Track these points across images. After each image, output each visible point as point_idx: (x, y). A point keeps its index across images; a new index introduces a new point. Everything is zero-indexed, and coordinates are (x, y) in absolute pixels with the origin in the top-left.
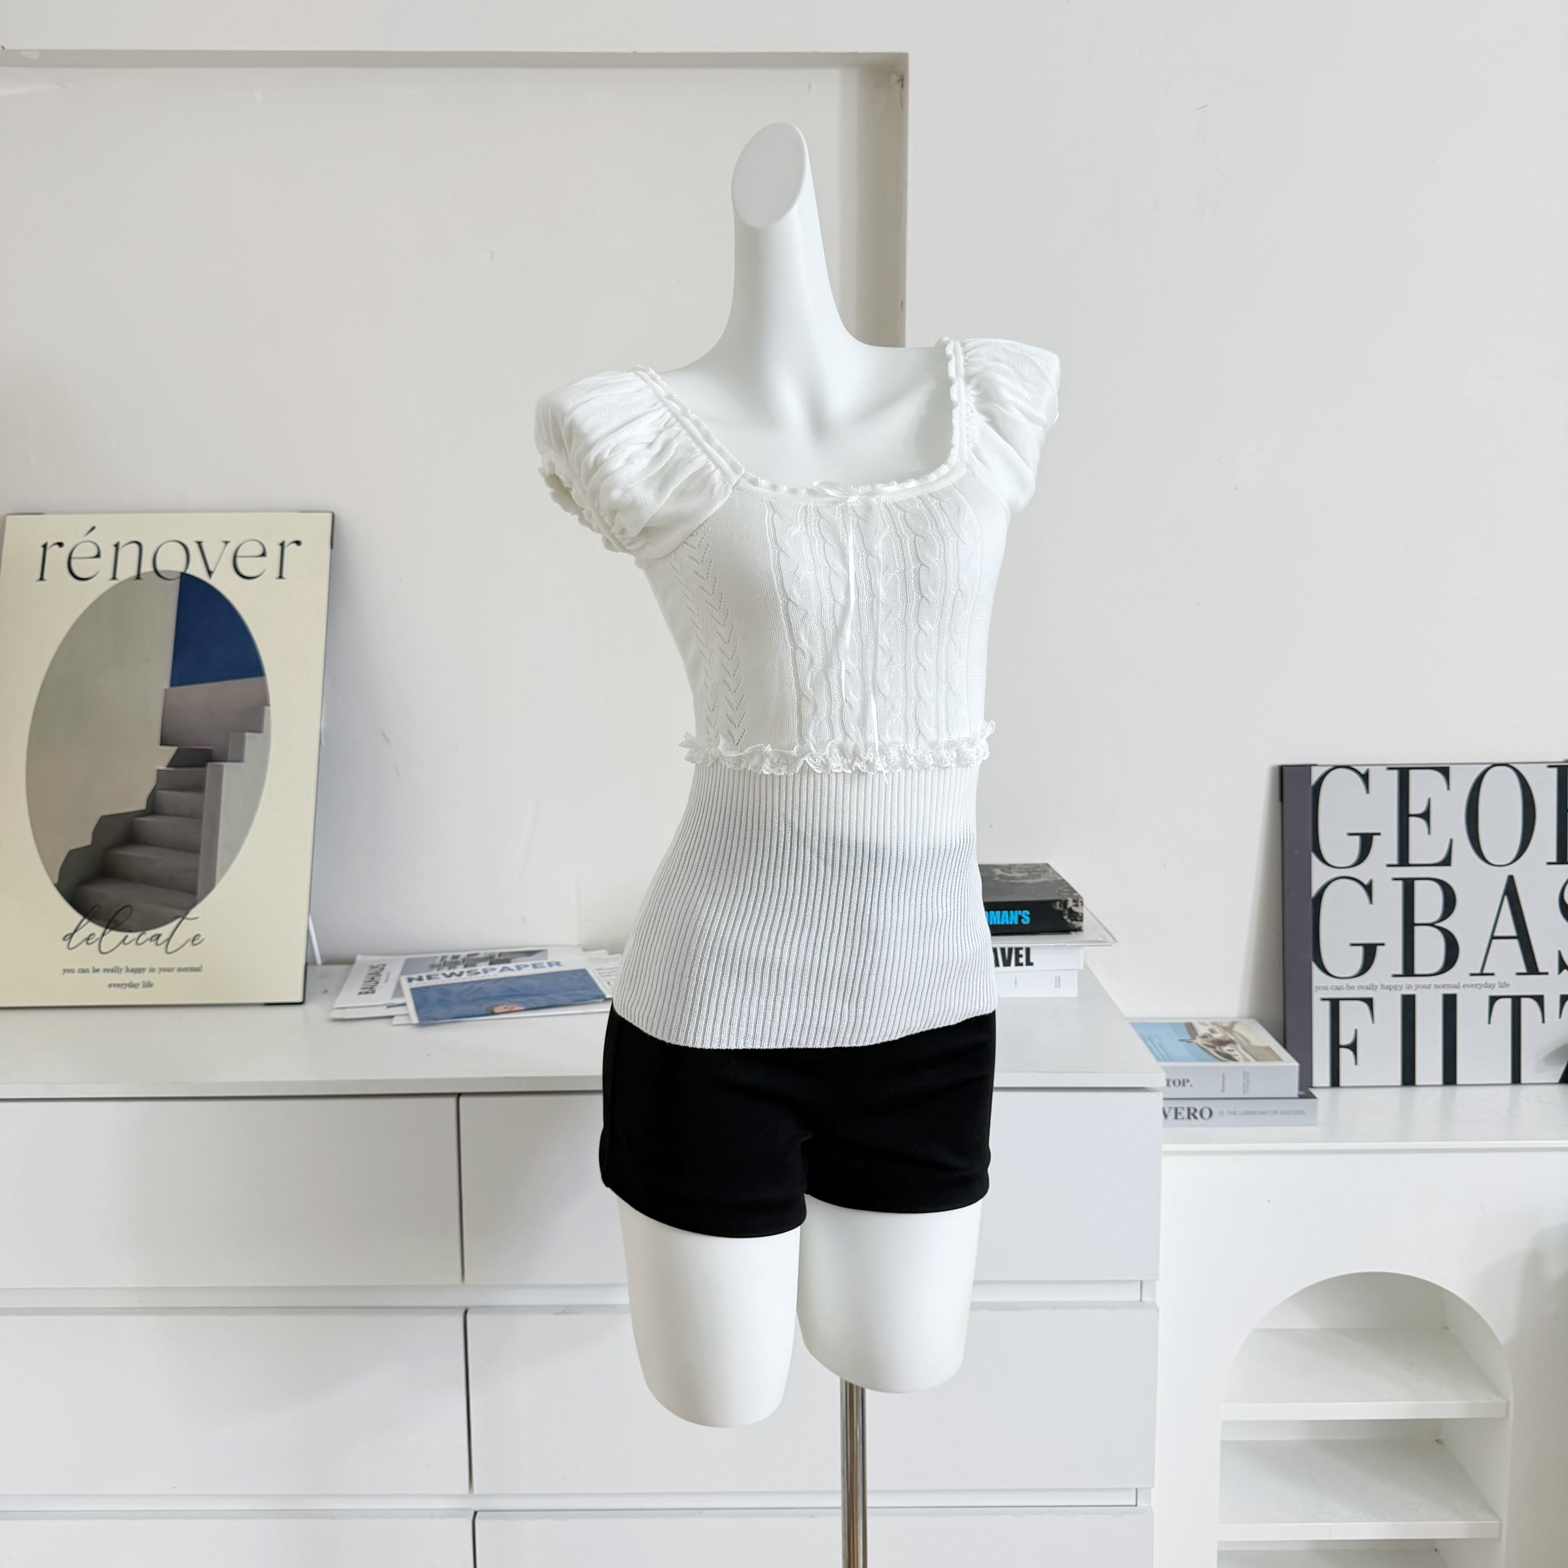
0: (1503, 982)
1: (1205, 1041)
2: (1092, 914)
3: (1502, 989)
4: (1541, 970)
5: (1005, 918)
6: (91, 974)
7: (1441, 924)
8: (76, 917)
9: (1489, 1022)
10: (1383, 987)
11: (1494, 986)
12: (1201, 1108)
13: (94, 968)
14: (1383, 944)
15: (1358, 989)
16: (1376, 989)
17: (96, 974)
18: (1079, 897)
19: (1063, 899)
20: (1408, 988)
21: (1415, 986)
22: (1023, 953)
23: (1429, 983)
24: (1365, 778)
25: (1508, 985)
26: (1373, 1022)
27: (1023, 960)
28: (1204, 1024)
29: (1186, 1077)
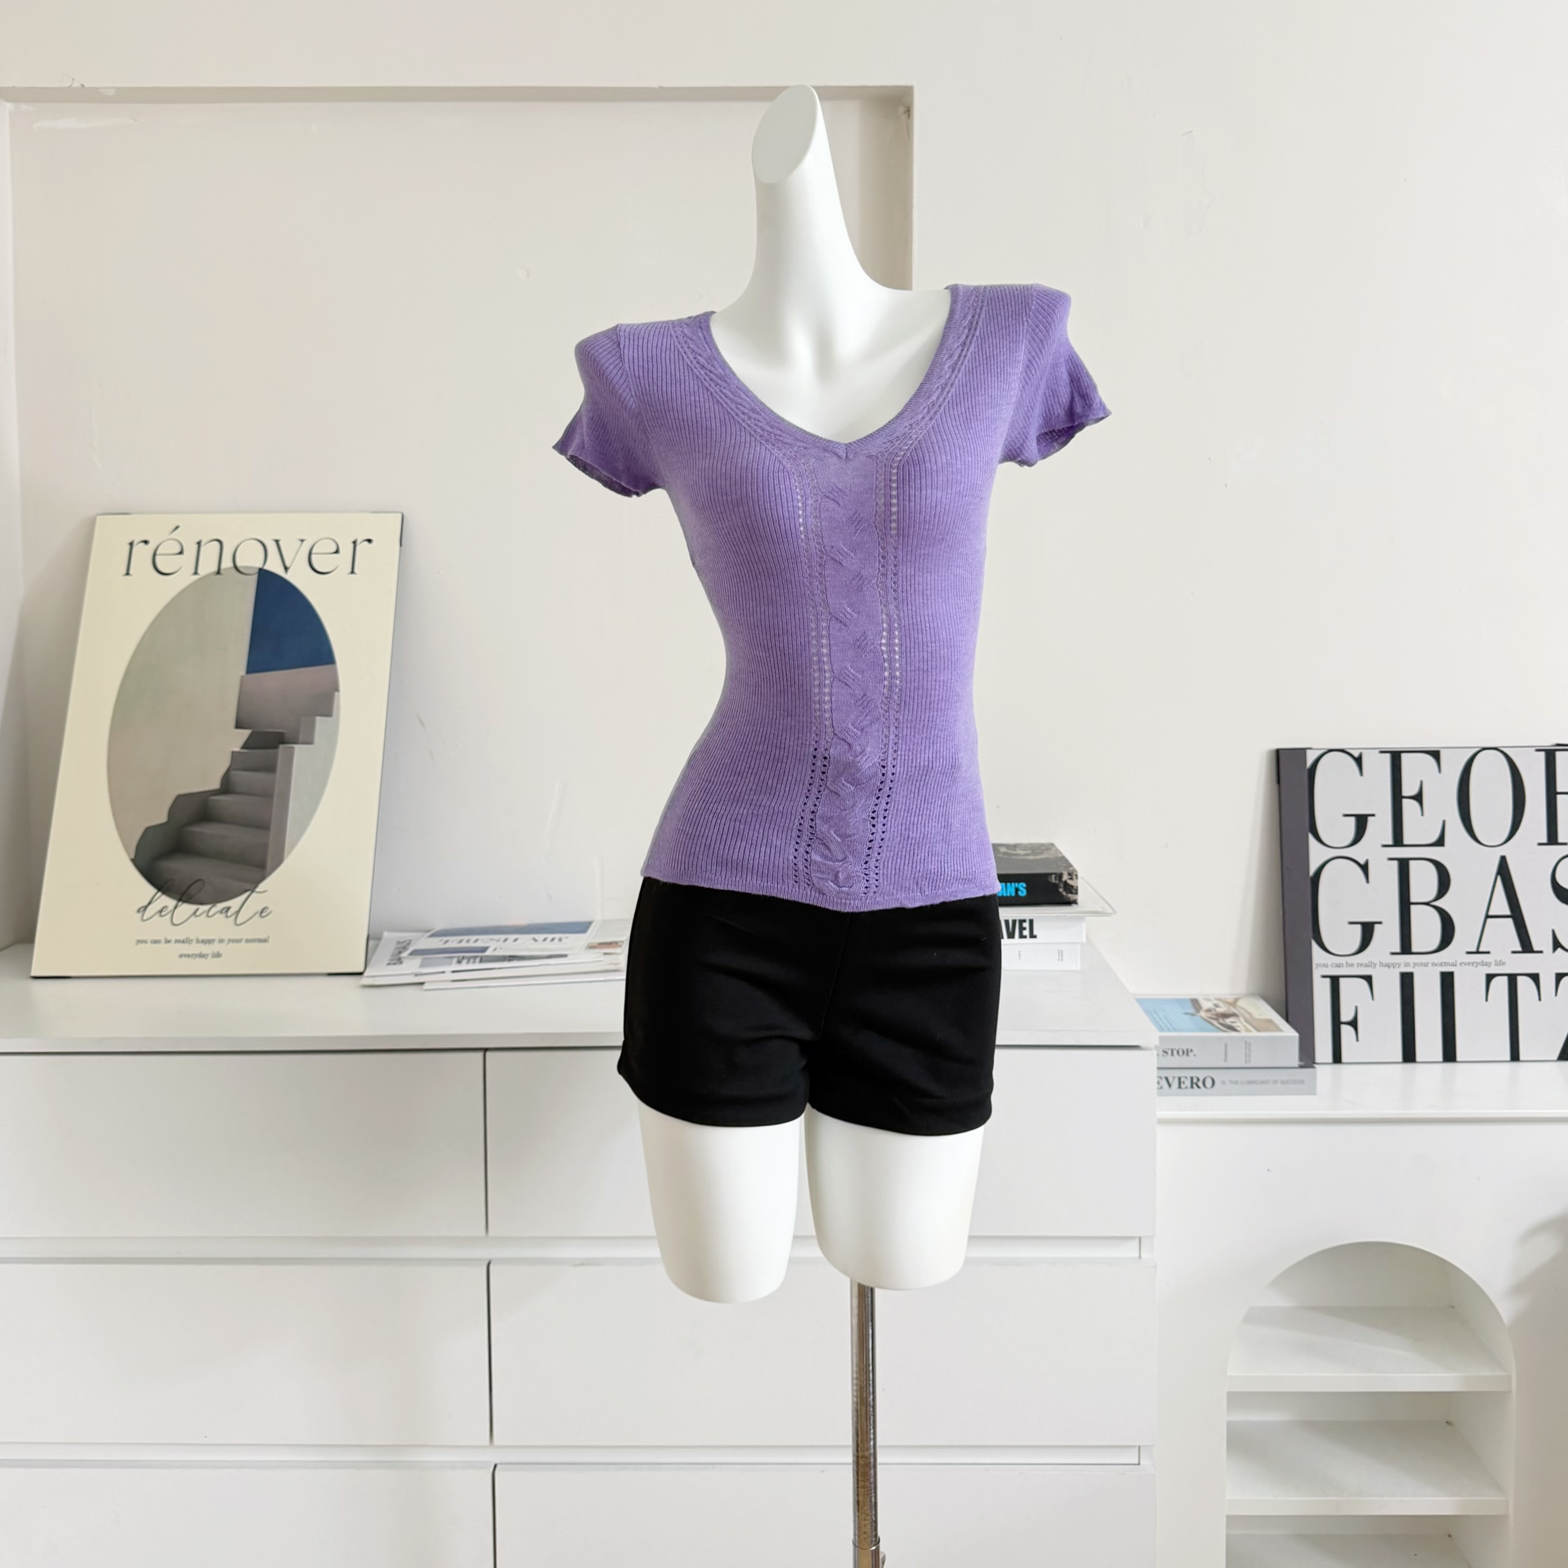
0: (1498, 960)
1: (1209, 1015)
2: (1095, 890)
3: (1498, 967)
4: (1536, 948)
6: (163, 945)
7: (1436, 903)
8: (152, 890)
9: (1487, 1000)
10: (1382, 965)
11: (1490, 964)
12: (1204, 1077)
13: (166, 939)
14: (1380, 923)
15: (1358, 966)
16: (1374, 967)
17: (168, 945)
18: (1074, 870)
19: (1058, 872)
20: (1407, 966)
21: (1413, 963)
22: (1026, 925)
23: (1426, 961)
24: (1359, 760)
25: (1504, 964)
26: (1373, 998)
27: (1026, 933)
28: (1209, 1000)
29: (1190, 1047)
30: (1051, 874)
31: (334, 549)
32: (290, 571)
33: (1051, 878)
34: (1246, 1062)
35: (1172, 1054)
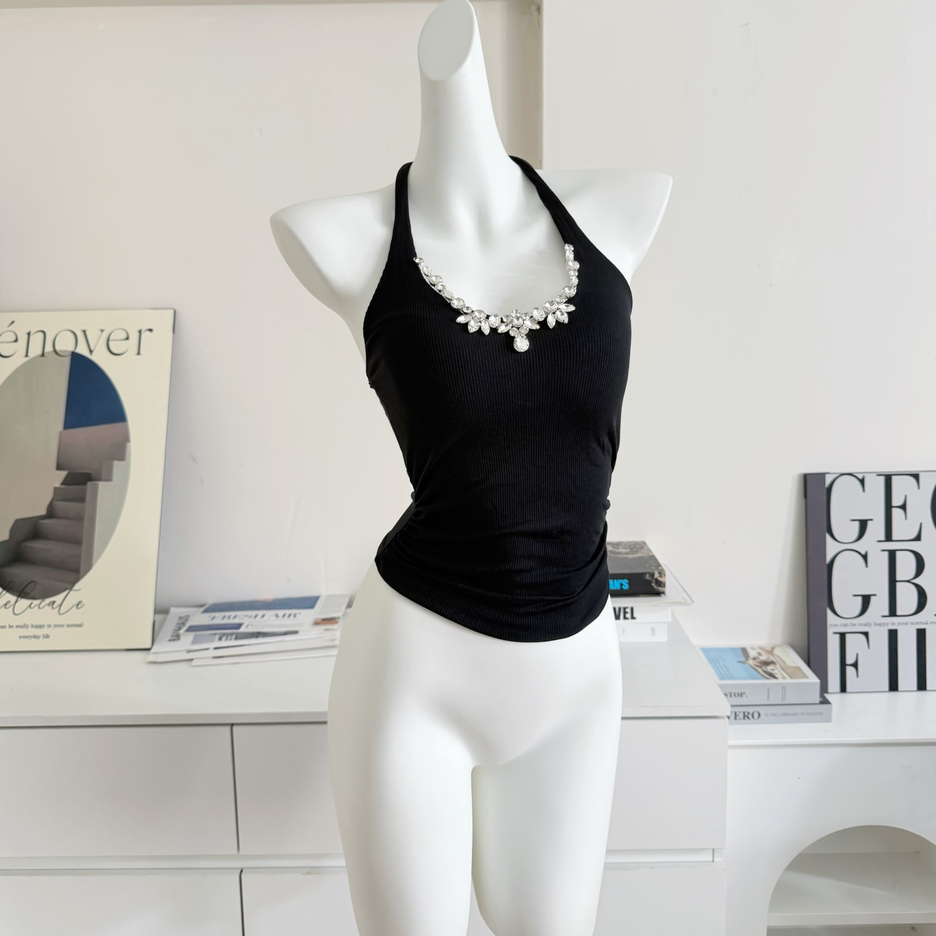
1: (755, 662)
6: (8, 629)
7: (915, 581)
10: (875, 624)
12: (753, 712)
13: (9, 625)
14: (875, 595)
15: (859, 625)
16: (871, 626)
17: (11, 629)
18: (663, 570)
19: (651, 571)
20: (893, 624)
21: (898, 622)
22: (628, 610)
23: (907, 621)
24: (862, 481)
26: (869, 648)
27: (628, 615)
28: (754, 649)
29: (743, 691)
30: (645, 574)
31: (125, 336)
32: (94, 353)
33: (646, 576)
34: (782, 700)
35: (731, 696)
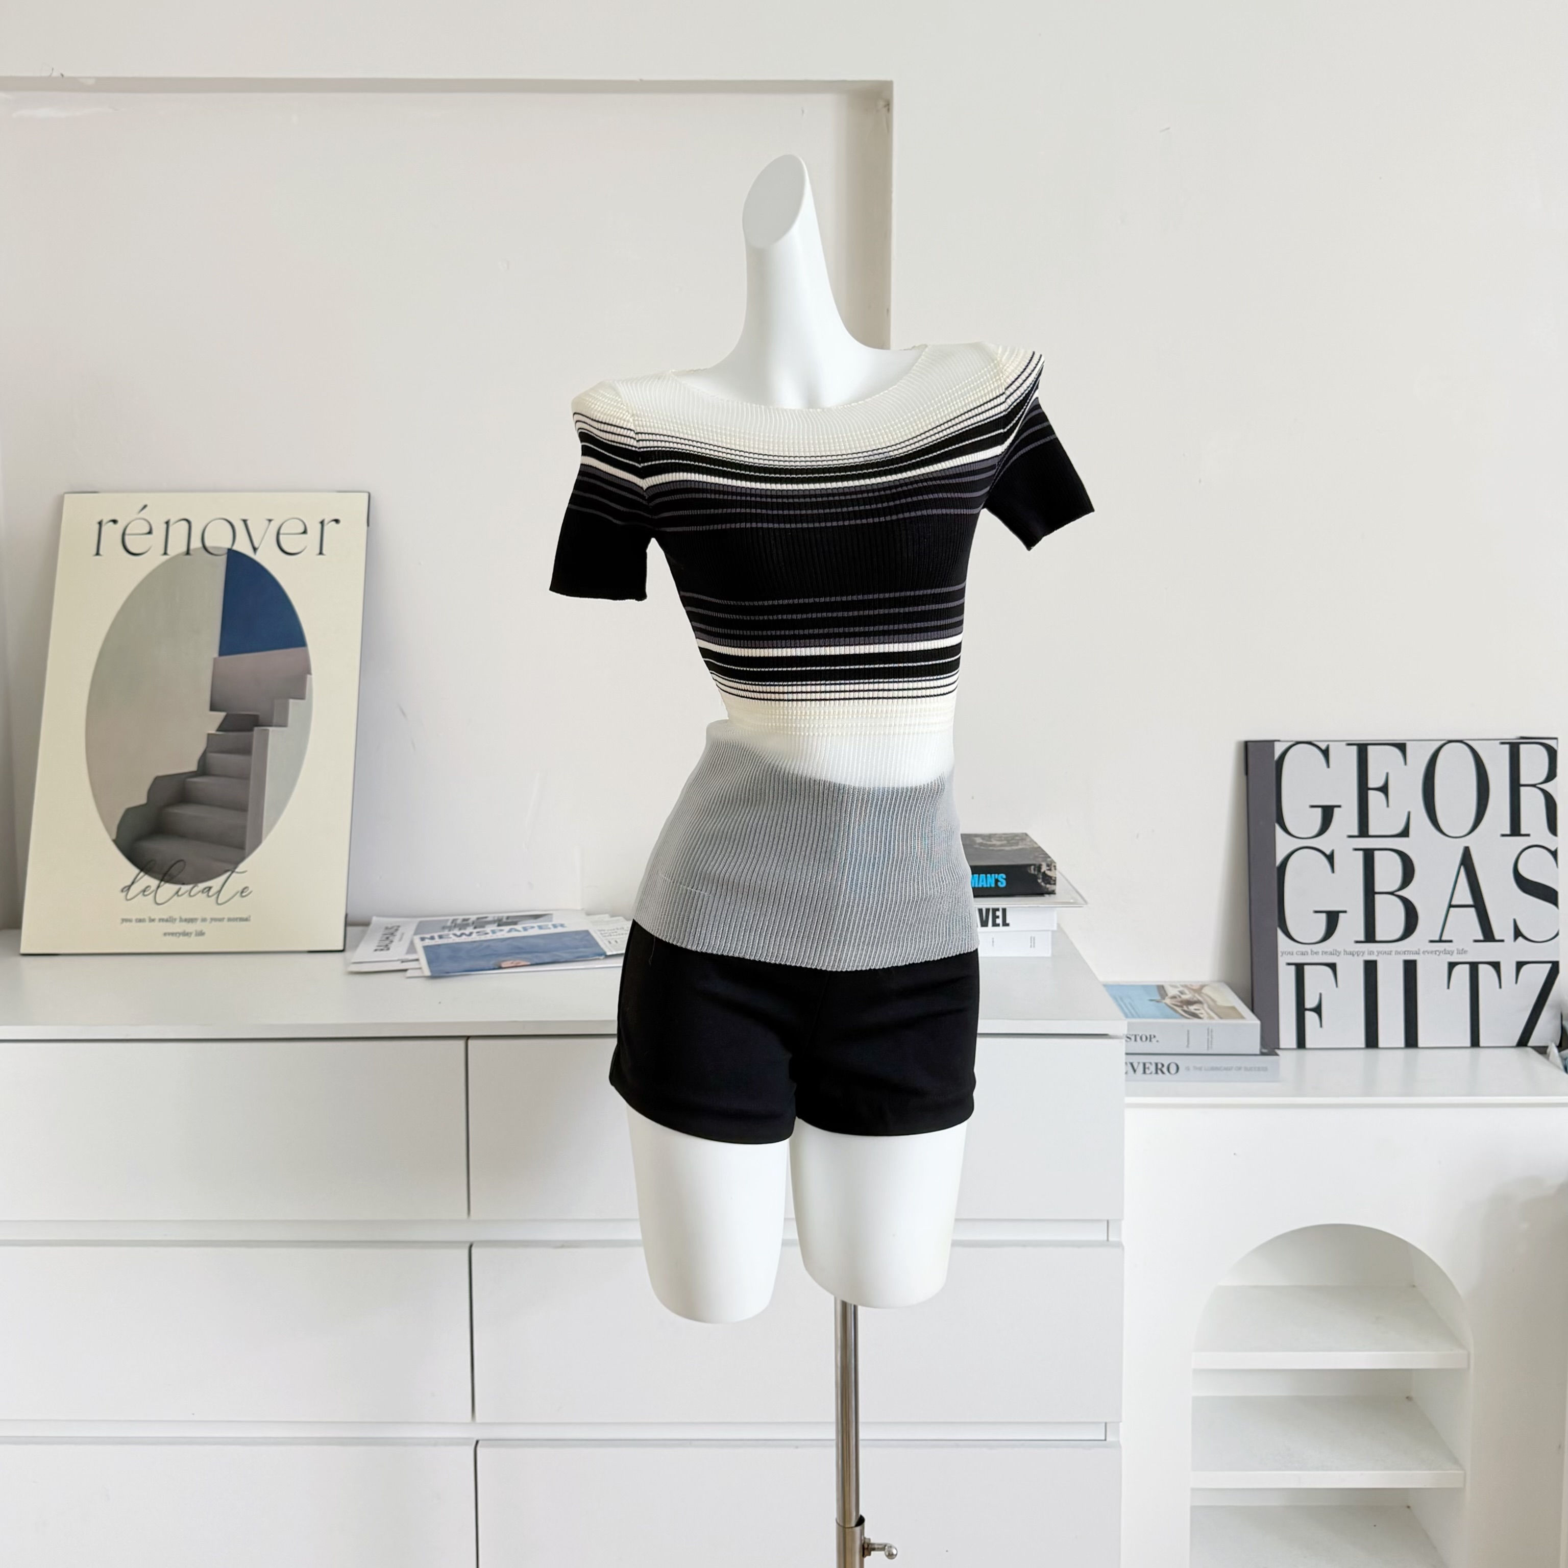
0: (1460, 948)
1: (1174, 1001)
2: (1067, 880)
3: (1460, 956)
4: (1497, 937)
5: (983, 881)
6: (148, 923)
7: (1400, 893)
8: (133, 871)
9: (1448, 987)
10: (1346, 952)
11: (1453, 952)
12: (1168, 1063)
13: (151, 918)
14: (1345, 912)
15: (1322, 954)
16: (1338, 956)
17: (153, 923)
18: (1052, 862)
19: (1037, 863)
20: (1370, 954)
21: (1377, 951)
22: (1000, 914)
23: (1390, 949)
24: (1326, 753)
25: (1465, 952)
26: (1337, 986)
27: (999, 921)
28: (1175, 987)
29: (1153, 1033)
30: (1029, 866)
31: (302, 530)
32: (259, 551)
33: (1030, 869)
34: (1208, 1049)
35: (1136, 1040)
